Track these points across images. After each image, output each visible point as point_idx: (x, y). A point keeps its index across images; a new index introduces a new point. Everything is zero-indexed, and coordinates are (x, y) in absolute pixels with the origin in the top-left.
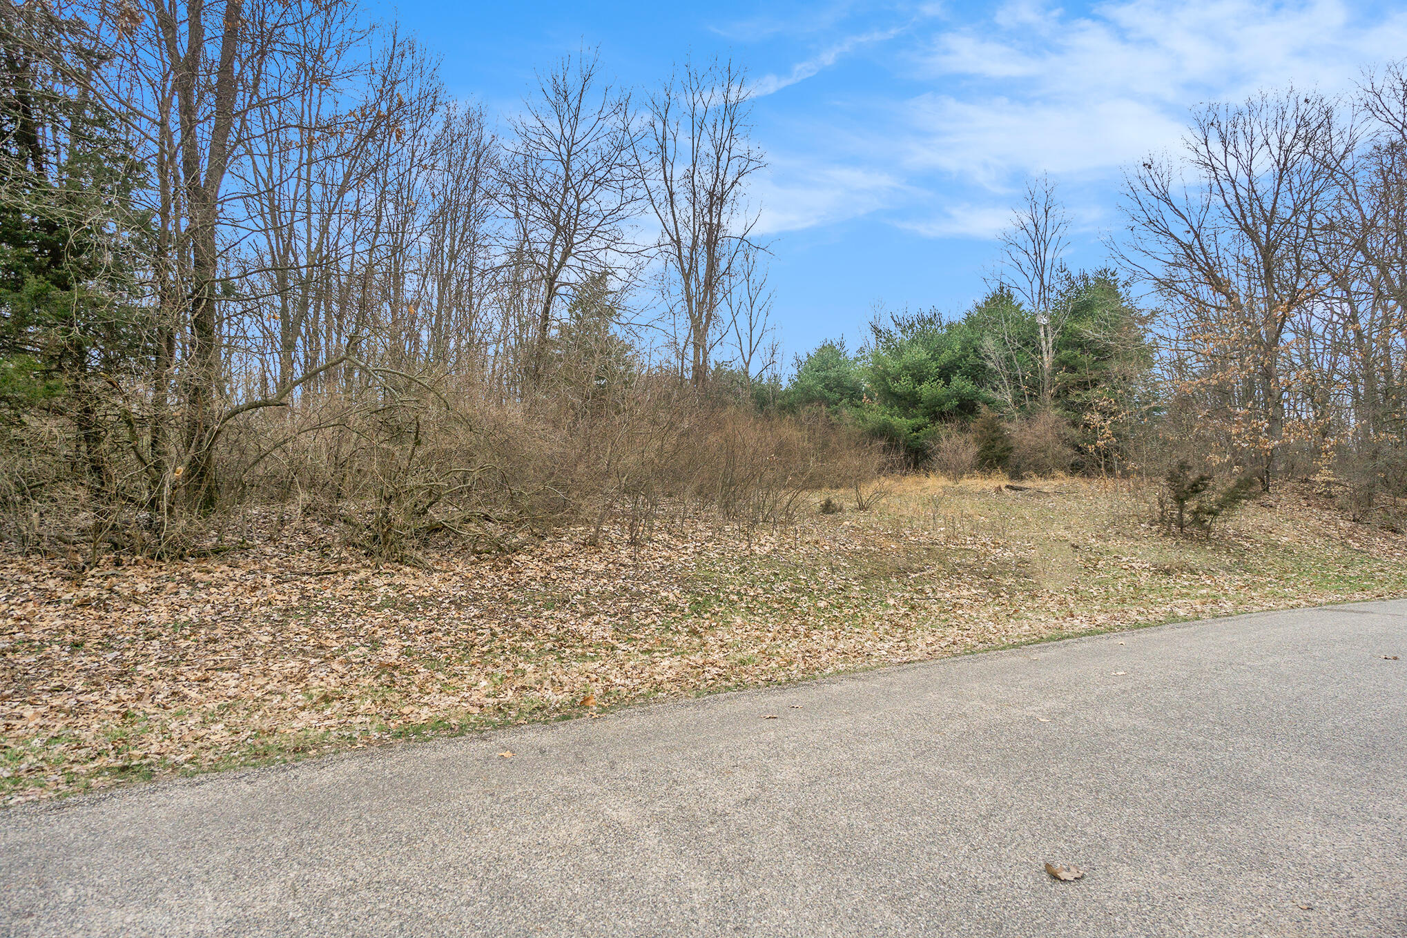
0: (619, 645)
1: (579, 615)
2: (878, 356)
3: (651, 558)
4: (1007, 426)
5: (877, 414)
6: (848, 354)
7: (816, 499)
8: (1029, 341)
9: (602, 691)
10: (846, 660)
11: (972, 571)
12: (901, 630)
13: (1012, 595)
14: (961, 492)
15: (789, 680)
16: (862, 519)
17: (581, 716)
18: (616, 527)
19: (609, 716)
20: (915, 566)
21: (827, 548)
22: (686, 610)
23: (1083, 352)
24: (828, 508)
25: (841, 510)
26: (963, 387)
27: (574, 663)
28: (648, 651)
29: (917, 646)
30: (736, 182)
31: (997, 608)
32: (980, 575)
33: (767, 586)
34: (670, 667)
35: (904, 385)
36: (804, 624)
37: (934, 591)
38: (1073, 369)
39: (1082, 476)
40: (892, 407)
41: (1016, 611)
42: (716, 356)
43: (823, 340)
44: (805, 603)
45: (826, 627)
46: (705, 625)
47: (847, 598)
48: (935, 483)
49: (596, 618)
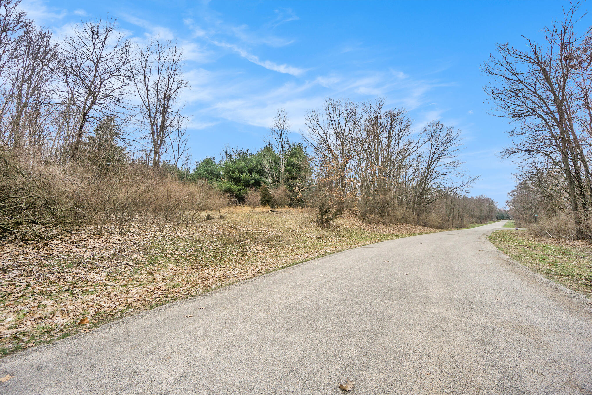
0: (109, 283)
1: (87, 269)
2: (227, 163)
3: (129, 239)
4: (270, 190)
5: (226, 184)
6: (216, 162)
7: (204, 214)
8: (277, 163)
9: (94, 312)
10: (220, 281)
11: (262, 240)
12: (240, 265)
13: (276, 248)
14: (255, 213)
15: (197, 293)
16: (222, 222)
17: (77, 332)
18: (112, 226)
19: (96, 329)
20: (242, 239)
21: (209, 233)
22: (146, 263)
23: (293, 168)
24: (208, 218)
25: (213, 219)
26: (256, 176)
27: (80, 296)
28: (125, 285)
29: (247, 272)
30: (176, 91)
31: (272, 253)
32: (265, 241)
33: (184, 250)
34: (136, 293)
35: (236, 174)
36: (200, 265)
37: (249, 248)
38: (290, 173)
39: (294, 207)
40: (231, 182)
41: (278, 254)
42: (163, 158)
43: (207, 156)
44: (200, 256)
45: (210, 266)
46: (155, 269)
47: (217, 253)
48: (247, 209)
49: (97, 270)
